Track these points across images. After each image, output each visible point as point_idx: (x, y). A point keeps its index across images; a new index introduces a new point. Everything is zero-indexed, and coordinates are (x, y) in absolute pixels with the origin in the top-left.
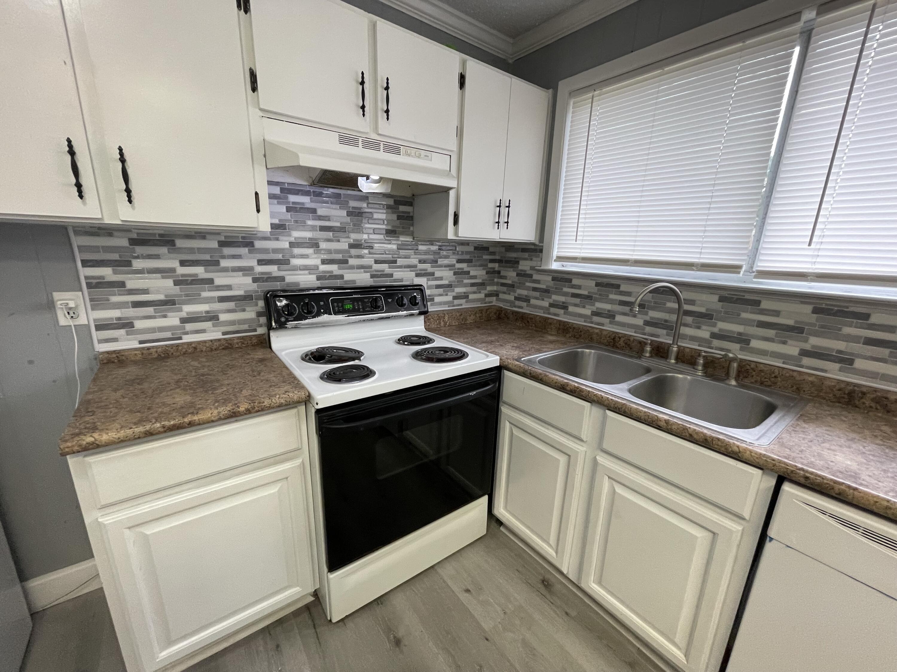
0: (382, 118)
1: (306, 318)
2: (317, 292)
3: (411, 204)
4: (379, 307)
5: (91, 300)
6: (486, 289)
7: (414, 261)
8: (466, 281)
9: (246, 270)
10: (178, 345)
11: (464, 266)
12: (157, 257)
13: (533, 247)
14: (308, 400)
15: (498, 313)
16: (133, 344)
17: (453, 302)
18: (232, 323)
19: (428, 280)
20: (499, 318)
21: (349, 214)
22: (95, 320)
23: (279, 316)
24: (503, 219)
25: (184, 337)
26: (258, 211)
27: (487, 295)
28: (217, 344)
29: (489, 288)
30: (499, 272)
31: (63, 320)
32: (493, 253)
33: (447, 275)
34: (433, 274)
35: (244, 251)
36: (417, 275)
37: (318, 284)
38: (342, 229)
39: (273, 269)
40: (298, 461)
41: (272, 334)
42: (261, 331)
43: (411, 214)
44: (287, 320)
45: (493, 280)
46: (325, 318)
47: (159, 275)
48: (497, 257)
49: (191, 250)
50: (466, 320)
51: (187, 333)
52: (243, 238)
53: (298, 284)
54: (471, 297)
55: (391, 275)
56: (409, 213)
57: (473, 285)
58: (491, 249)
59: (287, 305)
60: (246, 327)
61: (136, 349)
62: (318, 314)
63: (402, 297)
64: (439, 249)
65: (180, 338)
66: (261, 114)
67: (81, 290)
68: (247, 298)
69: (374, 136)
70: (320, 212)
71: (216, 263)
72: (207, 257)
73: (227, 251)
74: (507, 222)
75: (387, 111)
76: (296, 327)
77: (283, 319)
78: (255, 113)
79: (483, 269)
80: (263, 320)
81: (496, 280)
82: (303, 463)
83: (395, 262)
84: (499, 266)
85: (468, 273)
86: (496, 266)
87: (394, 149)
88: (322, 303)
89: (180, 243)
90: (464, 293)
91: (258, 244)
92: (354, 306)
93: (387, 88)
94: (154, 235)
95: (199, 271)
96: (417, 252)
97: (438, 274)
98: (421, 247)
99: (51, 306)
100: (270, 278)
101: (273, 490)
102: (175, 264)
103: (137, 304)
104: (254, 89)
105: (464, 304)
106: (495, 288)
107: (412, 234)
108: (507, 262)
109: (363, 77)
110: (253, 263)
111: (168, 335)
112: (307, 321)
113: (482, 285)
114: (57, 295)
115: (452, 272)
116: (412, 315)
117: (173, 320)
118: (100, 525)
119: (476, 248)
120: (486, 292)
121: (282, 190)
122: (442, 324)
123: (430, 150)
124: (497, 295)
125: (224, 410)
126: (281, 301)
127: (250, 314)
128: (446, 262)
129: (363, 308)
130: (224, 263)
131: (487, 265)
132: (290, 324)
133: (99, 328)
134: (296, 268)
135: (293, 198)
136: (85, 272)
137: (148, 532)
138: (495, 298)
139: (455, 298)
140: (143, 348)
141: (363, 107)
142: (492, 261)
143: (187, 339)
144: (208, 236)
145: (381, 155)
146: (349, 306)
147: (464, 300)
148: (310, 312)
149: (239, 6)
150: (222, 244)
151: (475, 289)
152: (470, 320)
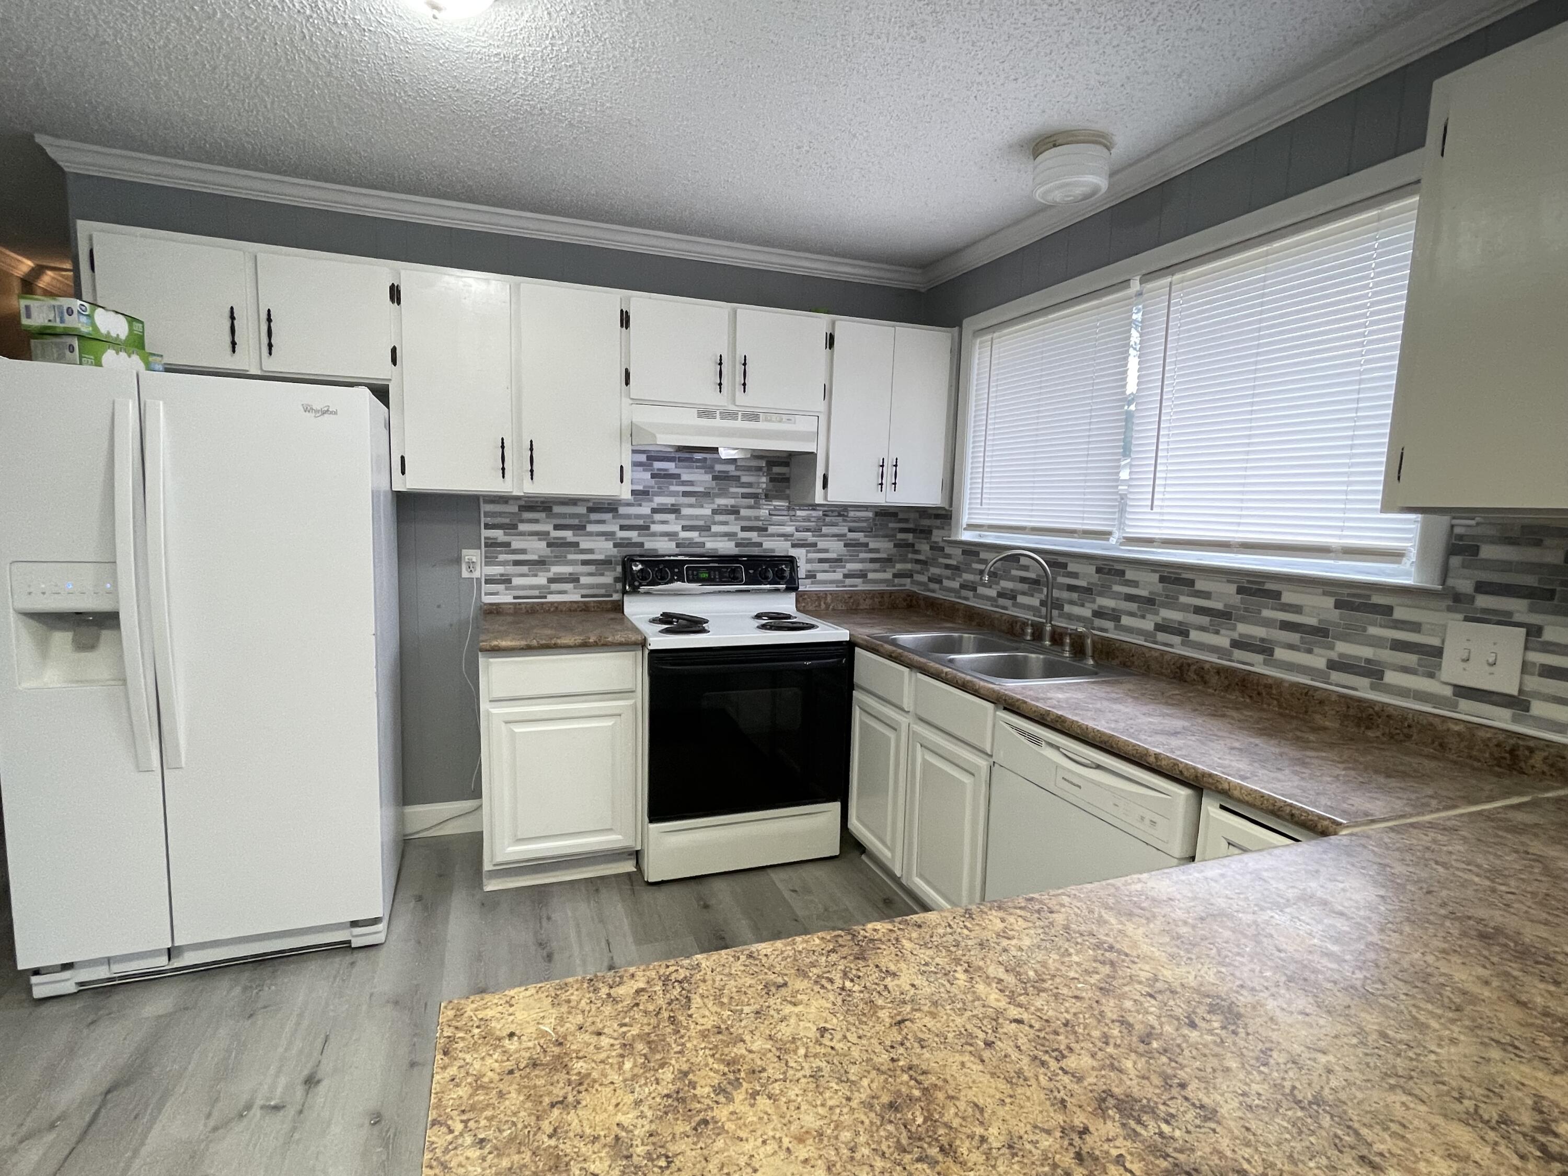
0: (740, 390)
1: (659, 584)
2: (672, 558)
3: (787, 464)
4: (737, 578)
5: (486, 557)
6: (894, 567)
7: (789, 529)
8: (862, 555)
9: (609, 535)
10: (542, 604)
11: (859, 536)
12: (536, 521)
13: (944, 512)
14: (643, 643)
15: (909, 599)
16: (508, 599)
17: (844, 582)
18: (592, 586)
19: (808, 552)
20: (910, 606)
21: (715, 478)
22: (486, 575)
23: (634, 580)
24: (888, 480)
25: (549, 596)
26: (622, 481)
27: (895, 576)
28: (576, 606)
29: (899, 566)
30: (913, 545)
31: (465, 574)
32: (906, 520)
33: (835, 548)
34: (815, 545)
35: (608, 516)
36: (793, 546)
37: (677, 551)
38: (706, 494)
39: (633, 535)
40: (631, 702)
41: (626, 598)
42: (616, 597)
43: (787, 476)
44: (641, 585)
45: (907, 556)
46: (678, 585)
47: (536, 538)
48: (911, 525)
49: (563, 516)
50: (858, 604)
51: (551, 593)
52: (609, 504)
53: (656, 550)
54: (871, 576)
55: (760, 545)
56: (784, 474)
57: (872, 560)
58: (901, 516)
59: (641, 569)
60: (603, 591)
61: (511, 604)
62: (671, 581)
63: (766, 569)
64: (824, 515)
65: (545, 597)
66: (631, 402)
67: (480, 548)
68: (606, 563)
69: (732, 408)
70: (684, 477)
71: (583, 527)
72: (576, 522)
73: (594, 516)
74: (895, 484)
75: (744, 384)
76: (648, 593)
77: (636, 583)
78: (627, 401)
79: (890, 541)
80: (619, 586)
81: (910, 556)
82: (635, 703)
83: (766, 530)
84: (914, 537)
85: (867, 545)
86: (910, 537)
87: (754, 417)
88: (676, 570)
89: (557, 509)
90: (861, 571)
91: (622, 510)
92: (710, 575)
93: (745, 364)
94: (537, 502)
95: (568, 535)
96: (793, 518)
97: (821, 545)
98: (799, 513)
99: (458, 560)
100: (628, 544)
101: (609, 723)
102: (549, 527)
103: (517, 563)
104: (627, 383)
105: (860, 585)
106: (909, 566)
107: (787, 498)
108: (922, 531)
109: (721, 360)
110: (616, 528)
111: (536, 593)
112: (660, 587)
113: (889, 561)
114: (464, 552)
115: (842, 543)
116: (778, 590)
117: (541, 580)
118: (488, 713)
119: (877, 514)
120: (895, 571)
121: (648, 458)
122: (823, 606)
123: (791, 415)
124: (911, 576)
125: (578, 639)
126: (636, 566)
127: (608, 579)
128: (834, 530)
129: (720, 578)
130: (590, 528)
131: (895, 536)
132: (643, 589)
133: (488, 582)
134: (654, 535)
135: (658, 465)
136: (486, 533)
137: (516, 730)
138: (909, 580)
139: (846, 576)
140: (515, 604)
141: (720, 384)
142: (903, 530)
143: (551, 598)
144: (579, 503)
145: (739, 424)
146: (705, 575)
147: (860, 580)
148: (663, 578)
149: (622, 326)
150: (591, 510)
151: (877, 566)
152: (864, 605)
